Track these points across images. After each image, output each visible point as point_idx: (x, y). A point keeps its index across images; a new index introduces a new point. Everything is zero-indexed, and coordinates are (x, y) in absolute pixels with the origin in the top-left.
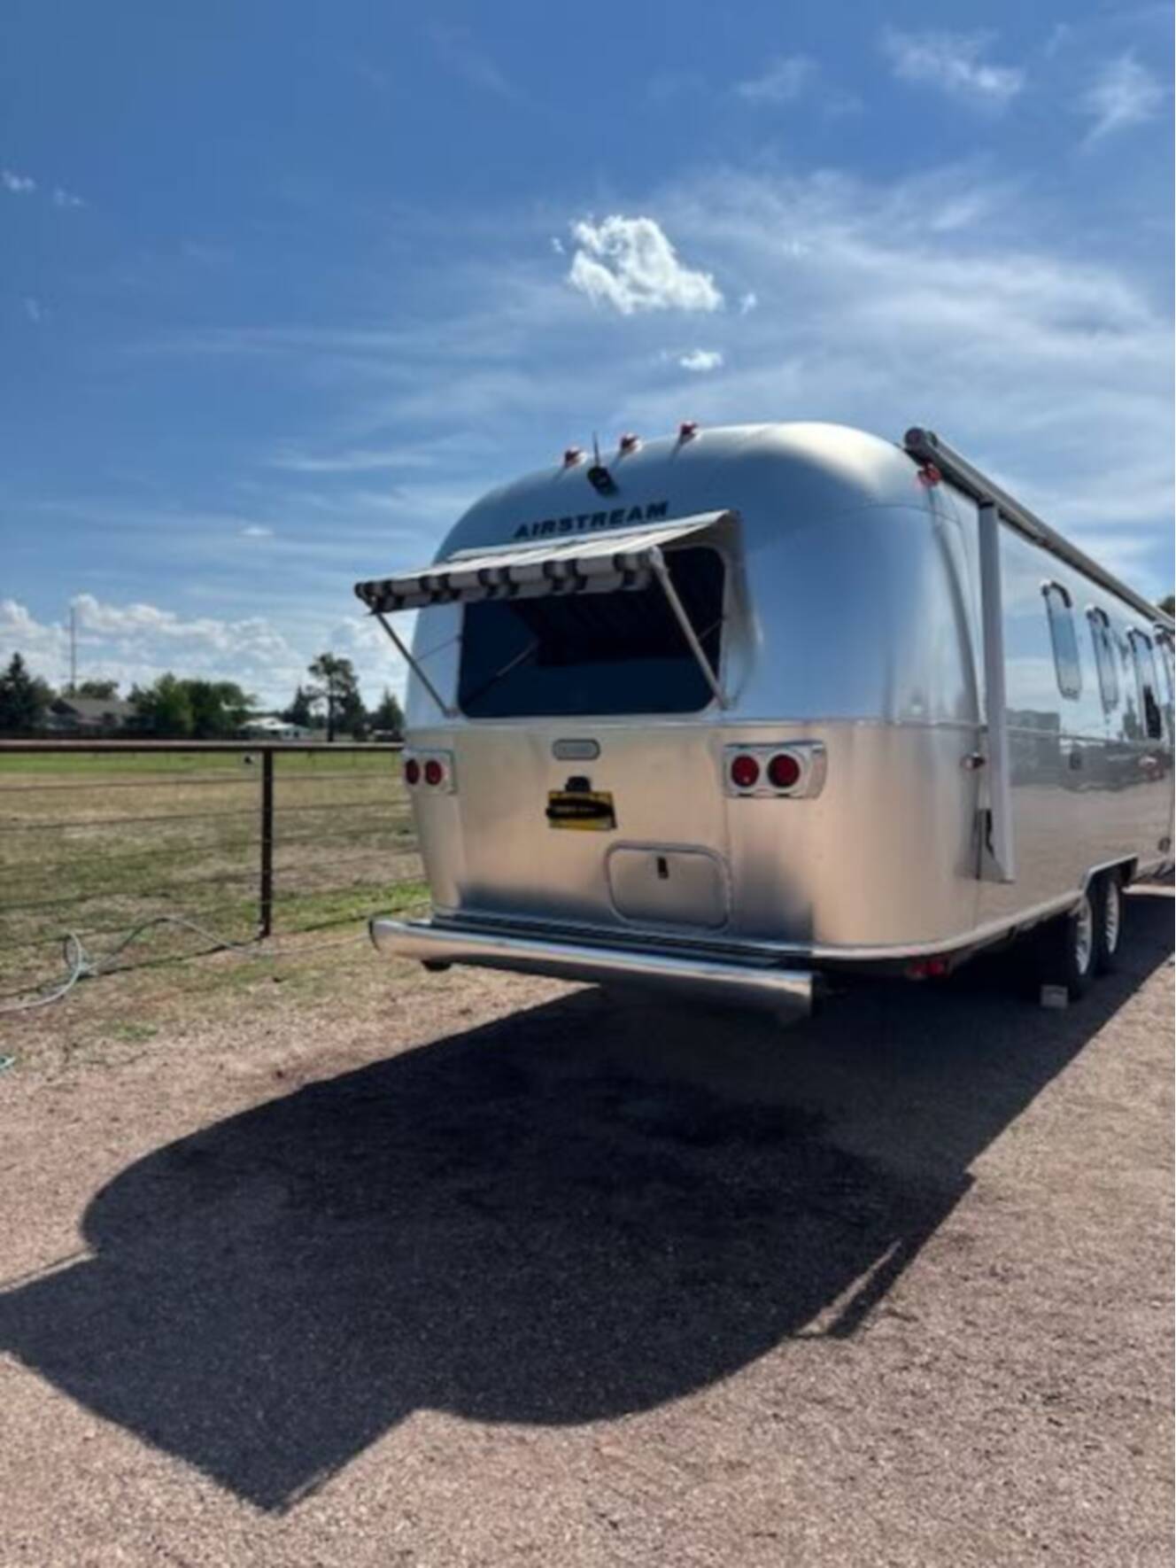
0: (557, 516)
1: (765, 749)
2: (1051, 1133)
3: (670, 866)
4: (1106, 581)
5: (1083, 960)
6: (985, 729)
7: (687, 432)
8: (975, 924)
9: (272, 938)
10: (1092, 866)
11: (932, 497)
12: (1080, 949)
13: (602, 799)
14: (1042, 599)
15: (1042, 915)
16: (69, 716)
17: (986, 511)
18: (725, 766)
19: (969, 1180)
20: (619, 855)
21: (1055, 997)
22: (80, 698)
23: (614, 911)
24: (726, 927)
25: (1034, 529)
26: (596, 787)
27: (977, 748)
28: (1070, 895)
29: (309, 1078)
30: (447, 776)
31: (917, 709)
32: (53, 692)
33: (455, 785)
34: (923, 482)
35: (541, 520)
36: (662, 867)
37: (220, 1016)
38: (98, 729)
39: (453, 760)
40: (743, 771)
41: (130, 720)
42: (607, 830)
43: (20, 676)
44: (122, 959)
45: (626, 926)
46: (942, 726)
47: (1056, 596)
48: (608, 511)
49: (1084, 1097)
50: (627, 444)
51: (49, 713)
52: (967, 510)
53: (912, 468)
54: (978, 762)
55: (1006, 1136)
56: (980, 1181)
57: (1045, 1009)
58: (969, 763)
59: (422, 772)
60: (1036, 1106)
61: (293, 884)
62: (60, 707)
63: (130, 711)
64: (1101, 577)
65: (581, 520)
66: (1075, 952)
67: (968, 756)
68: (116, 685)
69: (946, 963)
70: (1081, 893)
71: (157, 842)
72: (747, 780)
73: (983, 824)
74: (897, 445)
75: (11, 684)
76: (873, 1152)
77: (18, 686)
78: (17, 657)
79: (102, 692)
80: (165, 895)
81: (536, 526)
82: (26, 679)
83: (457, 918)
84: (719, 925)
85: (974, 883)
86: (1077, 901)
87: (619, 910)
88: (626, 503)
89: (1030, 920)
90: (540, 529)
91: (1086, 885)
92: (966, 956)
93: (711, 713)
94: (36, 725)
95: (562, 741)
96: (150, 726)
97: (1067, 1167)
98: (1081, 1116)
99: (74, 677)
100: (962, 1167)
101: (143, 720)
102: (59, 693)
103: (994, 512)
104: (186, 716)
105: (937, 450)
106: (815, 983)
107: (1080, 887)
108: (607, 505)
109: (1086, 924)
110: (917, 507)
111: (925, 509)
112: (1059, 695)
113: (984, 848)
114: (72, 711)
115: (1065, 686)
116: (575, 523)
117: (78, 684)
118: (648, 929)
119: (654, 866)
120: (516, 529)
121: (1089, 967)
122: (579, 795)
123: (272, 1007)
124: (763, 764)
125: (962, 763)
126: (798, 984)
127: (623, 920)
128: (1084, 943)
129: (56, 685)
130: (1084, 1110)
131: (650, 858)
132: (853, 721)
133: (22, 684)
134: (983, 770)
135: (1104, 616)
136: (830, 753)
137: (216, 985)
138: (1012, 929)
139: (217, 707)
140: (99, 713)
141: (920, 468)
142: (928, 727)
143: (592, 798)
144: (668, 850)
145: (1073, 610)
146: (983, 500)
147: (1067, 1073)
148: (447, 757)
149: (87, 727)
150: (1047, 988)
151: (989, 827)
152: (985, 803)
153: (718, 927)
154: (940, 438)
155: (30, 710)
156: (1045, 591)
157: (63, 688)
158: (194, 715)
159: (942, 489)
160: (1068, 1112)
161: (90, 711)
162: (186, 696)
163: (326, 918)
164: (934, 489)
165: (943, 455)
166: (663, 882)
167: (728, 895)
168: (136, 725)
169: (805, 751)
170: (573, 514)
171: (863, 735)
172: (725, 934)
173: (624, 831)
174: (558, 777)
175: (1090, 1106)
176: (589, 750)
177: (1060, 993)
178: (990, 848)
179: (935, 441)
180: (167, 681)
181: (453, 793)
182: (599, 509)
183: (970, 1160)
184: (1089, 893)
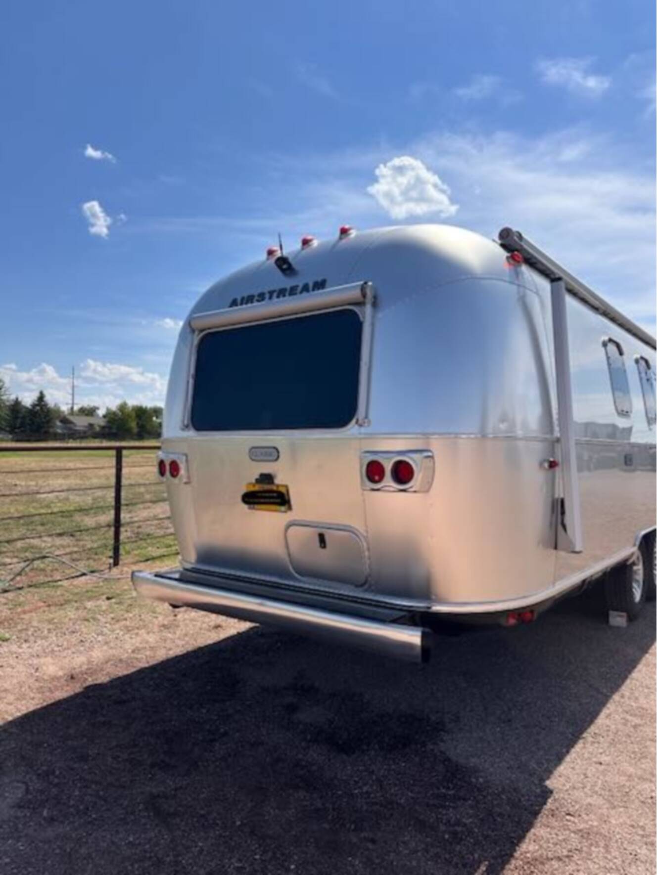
0: (255, 292)
1: (390, 456)
2: (613, 743)
3: (327, 538)
4: (647, 340)
5: (638, 594)
6: (558, 440)
7: (344, 232)
8: (554, 584)
9: (119, 567)
10: (641, 530)
11: (517, 274)
12: (635, 585)
13: (283, 490)
14: (603, 349)
15: (607, 568)
16: (69, 425)
17: (555, 284)
18: (361, 467)
19: (547, 793)
20: (292, 529)
21: (618, 620)
22: (77, 415)
23: (291, 569)
24: (366, 587)
25: (596, 303)
26: (278, 480)
27: (553, 452)
28: (628, 550)
29: (90, 681)
30: (182, 472)
31: (503, 426)
32: (63, 412)
33: (188, 477)
34: (510, 264)
35: (246, 294)
36: (322, 539)
37: (56, 626)
38: (85, 432)
39: (187, 461)
40: (374, 472)
41: (103, 428)
42: (285, 512)
43: (43, 403)
44: (22, 580)
45: (300, 581)
46: (526, 439)
47: (612, 348)
48: (288, 287)
49: (638, 708)
50: (306, 242)
51: (58, 423)
52: (544, 285)
53: (504, 254)
54: (553, 465)
55: (578, 747)
56: (556, 795)
57: (611, 628)
58: (546, 465)
59: (168, 468)
60: (601, 720)
61: (153, 528)
62: (65, 421)
63: (102, 423)
64: (644, 337)
65: (271, 293)
66: (631, 588)
67: (545, 461)
68: (98, 408)
69: (532, 612)
70: (635, 549)
71: (89, 500)
72: (377, 478)
73: (559, 508)
74: (494, 241)
75: (38, 408)
76: (474, 761)
77: (41, 408)
78: (41, 393)
79: (89, 412)
80: (72, 535)
81: (243, 299)
82: (46, 405)
84: (363, 584)
85: (554, 552)
86: (633, 554)
87: (294, 568)
88: (299, 282)
89: (598, 573)
90: (245, 301)
91: (638, 543)
92: (548, 605)
93: (352, 429)
94: (51, 430)
95: (254, 448)
96: (114, 431)
97: (623, 780)
98: (635, 727)
99: (73, 404)
100: (542, 780)
101: (110, 428)
102: (66, 413)
103: (562, 284)
104: (133, 425)
105: (523, 243)
106: (424, 636)
107: (634, 545)
108: (287, 283)
109: (639, 568)
110: (505, 281)
111: (512, 283)
112: (616, 414)
113: (560, 528)
114: (71, 422)
115: (620, 408)
116: (267, 296)
117: (76, 408)
118: (315, 584)
119: (317, 539)
120: (230, 301)
121: (641, 599)
122: (267, 487)
123: (94, 619)
124: (388, 467)
125: (541, 465)
126: (412, 637)
127: (296, 575)
128: (637, 581)
129: (65, 408)
130: (637, 721)
131: (312, 533)
132: (457, 435)
133: (44, 407)
134: (558, 470)
135: (647, 362)
136: (436, 459)
137: (68, 602)
138: (584, 581)
139: (151, 420)
140: (86, 424)
141: (509, 255)
142: (515, 438)
143: (275, 488)
144: (326, 528)
145: (625, 357)
146: (552, 276)
147: (625, 689)
148: (184, 458)
149: (79, 432)
150: (612, 613)
151: (563, 513)
152: (559, 494)
153: (362, 585)
154: (524, 235)
155: (48, 422)
156: (605, 345)
157: (68, 410)
158: (138, 424)
159: (524, 269)
160: (626, 722)
161: (81, 422)
162: (134, 415)
163: (163, 551)
164: (519, 269)
165: (526, 247)
166: (323, 551)
167: (368, 562)
168: (107, 430)
169: (418, 457)
170: (266, 290)
171: (465, 445)
172: (366, 591)
173: (295, 514)
174: (251, 474)
175: (642, 717)
176: (273, 454)
177: (621, 616)
178: (564, 527)
179: (520, 236)
180: (122, 407)
181: (187, 483)
182: (282, 286)
183: (549, 773)
184: (640, 548)
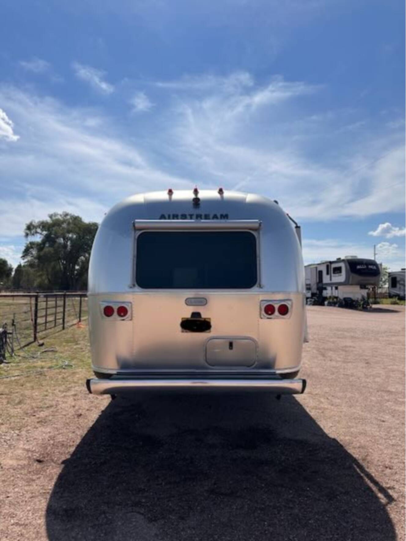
1: (277, 302)
3: (234, 345)
7: (221, 190)
13: (206, 320)
18: (261, 308)
20: (212, 341)
23: (206, 364)
24: (254, 366)
26: (203, 316)
30: (129, 313)
33: (132, 317)
35: (172, 213)
36: (231, 345)
42: (207, 332)
48: (203, 214)
59: (115, 311)
65: (191, 215)
72: (271, 313)
81: (169, 215)
83: (118, 374)
87: (208, 363)
90: (171, 217)
93: (255, 289)
95: (189, 298)
116: (188, 216)
118: (221, 369)
119: (227, 345)
122: (196, 319)
124: (277, 306)
127: (209, 366)
131: (226, 342)
136: (294, 303)
143: (201, 320)
144: (233, 339)
148: (130, 305)
153: (251, 366)
166: (231, 351)
169: (290, 303)
172: (253, 369)
173: (214, 333)
174: (187, 312)
176: (203, 302)
181: (131, 320)
182: (199, 213)
